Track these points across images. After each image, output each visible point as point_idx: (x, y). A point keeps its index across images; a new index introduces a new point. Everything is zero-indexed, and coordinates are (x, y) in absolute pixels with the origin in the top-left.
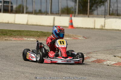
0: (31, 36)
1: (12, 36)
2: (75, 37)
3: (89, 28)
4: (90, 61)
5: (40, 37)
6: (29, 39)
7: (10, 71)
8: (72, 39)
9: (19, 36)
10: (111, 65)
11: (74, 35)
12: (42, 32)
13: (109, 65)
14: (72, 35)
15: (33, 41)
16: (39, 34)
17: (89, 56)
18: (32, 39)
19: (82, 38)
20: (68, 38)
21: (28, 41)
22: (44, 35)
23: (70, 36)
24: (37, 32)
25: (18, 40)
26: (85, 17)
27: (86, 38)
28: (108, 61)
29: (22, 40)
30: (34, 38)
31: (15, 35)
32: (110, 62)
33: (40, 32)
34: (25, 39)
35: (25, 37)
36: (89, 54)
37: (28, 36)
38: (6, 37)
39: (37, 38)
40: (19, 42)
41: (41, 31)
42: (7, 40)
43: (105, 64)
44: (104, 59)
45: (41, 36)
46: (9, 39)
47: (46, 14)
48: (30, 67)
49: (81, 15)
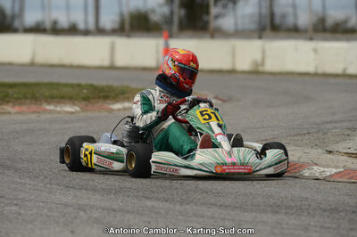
0: (63, 98)
1: (8, 102)
3: (220, 72)
5: (92, 101)
6: (59, 109)
7: (41, 204)
9: (28, 101)
10: (324, 179)
12: (91, 85)
13: (320, 177)
15: (73, 113)
16: (85, 91)
18: (68, 108)
21: (59, 112)
22: (102, 94)
24: (79, 85)
25: (28, 113)
26: (201, 37)
27: (224, 101)
28: (315, 168)
29: (39, 113)
30: (75, 105)
31: (18, 98)
32: (322, 169)
33: (86, 85)
34: (48, 107)
35: (49, 104)
37: (55, 100)
39: (84, 103)
40: (33, 116)
41: (89, 82)
43: (307, 175)
44: (302, 160)
45: (94, 98)
46: (3, 109)
47: (86, 33)
48: (94, 190)
49: (189, 33)
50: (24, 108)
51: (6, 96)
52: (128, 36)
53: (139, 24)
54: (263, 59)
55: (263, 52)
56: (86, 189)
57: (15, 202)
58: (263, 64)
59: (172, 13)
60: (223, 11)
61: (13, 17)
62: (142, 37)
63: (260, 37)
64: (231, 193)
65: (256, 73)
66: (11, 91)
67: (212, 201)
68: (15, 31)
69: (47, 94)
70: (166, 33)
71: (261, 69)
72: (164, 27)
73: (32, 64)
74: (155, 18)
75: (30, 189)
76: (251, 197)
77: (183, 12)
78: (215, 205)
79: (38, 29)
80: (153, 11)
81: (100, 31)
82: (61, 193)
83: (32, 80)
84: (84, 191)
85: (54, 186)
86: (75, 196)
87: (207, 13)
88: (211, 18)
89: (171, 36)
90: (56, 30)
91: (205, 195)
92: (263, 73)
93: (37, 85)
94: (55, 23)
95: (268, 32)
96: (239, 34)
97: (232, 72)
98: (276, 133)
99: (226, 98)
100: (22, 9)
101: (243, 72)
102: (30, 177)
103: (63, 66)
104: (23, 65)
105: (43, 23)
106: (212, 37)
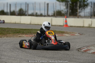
1: (24, 34)
2: (72, 33)
3: (80, 27)
4: (91, 52)
8: (70, 35)
9: (29, 34)
11: (71, 32)
14: (70, 32)
17: (89, 48)
19: (78, 34)
20: (68, 34)
23: (68, 33)
25: (29, 37)
26: (75, 18)
27: (81, 35)
31: (27, 33)
35: (34, 34)
36: (89, 47)
38: (19, 35)
42: (21, 37)
46: (22, 36)
47: (45, 16)
48: (46, 57)
49: (72, 16)
50: (28, 36)
51: (23, 32)
52: (56, 17)
53: (59, 14)
54: (91, 24)
55: (92, 22)
56: (44, 57)
57: (25, 60)
58: (91, 25)
59: (67, 11)
60: (81, 11)
61: (26, 12)
62: (59, 17)
63: (91, 18)
64: (83, 59)
65: (89, 27)
66: (25, 31)
67: (77, 61)
68: (26, 15)
69: (34, 32)
70: (66, 16)
71: (91, 26)
72: (65, 15)
73: (30, 24)
74: (63, 12)
75: (29, 57)
76: (88, 60)
77: (70, 11)
78: (78, 62)
79: (32, 15)
80: (63, 11)
81: (48, 16)
82: (37, 58)
83: (30, 28)
84: (43, 58)
85: (35, 56)
86: (41, 59)
87: (77, 11)
88: (78, 13)
89: (67, 17)
90: (37, 15)
91: (75, 59)
92: (92, 27)
93: (31, 29)
94: (37, 13)
95: (93, 16)
96: (85, 17)
97: (83, 27)
98: (94, 43)
99: (81, 34)
100: (28, 10)
101: (86, 27)
102: (29, 54)
103: (38, 25)
104: (28, 24)
105: (33, 13)
106: (78, 18)
